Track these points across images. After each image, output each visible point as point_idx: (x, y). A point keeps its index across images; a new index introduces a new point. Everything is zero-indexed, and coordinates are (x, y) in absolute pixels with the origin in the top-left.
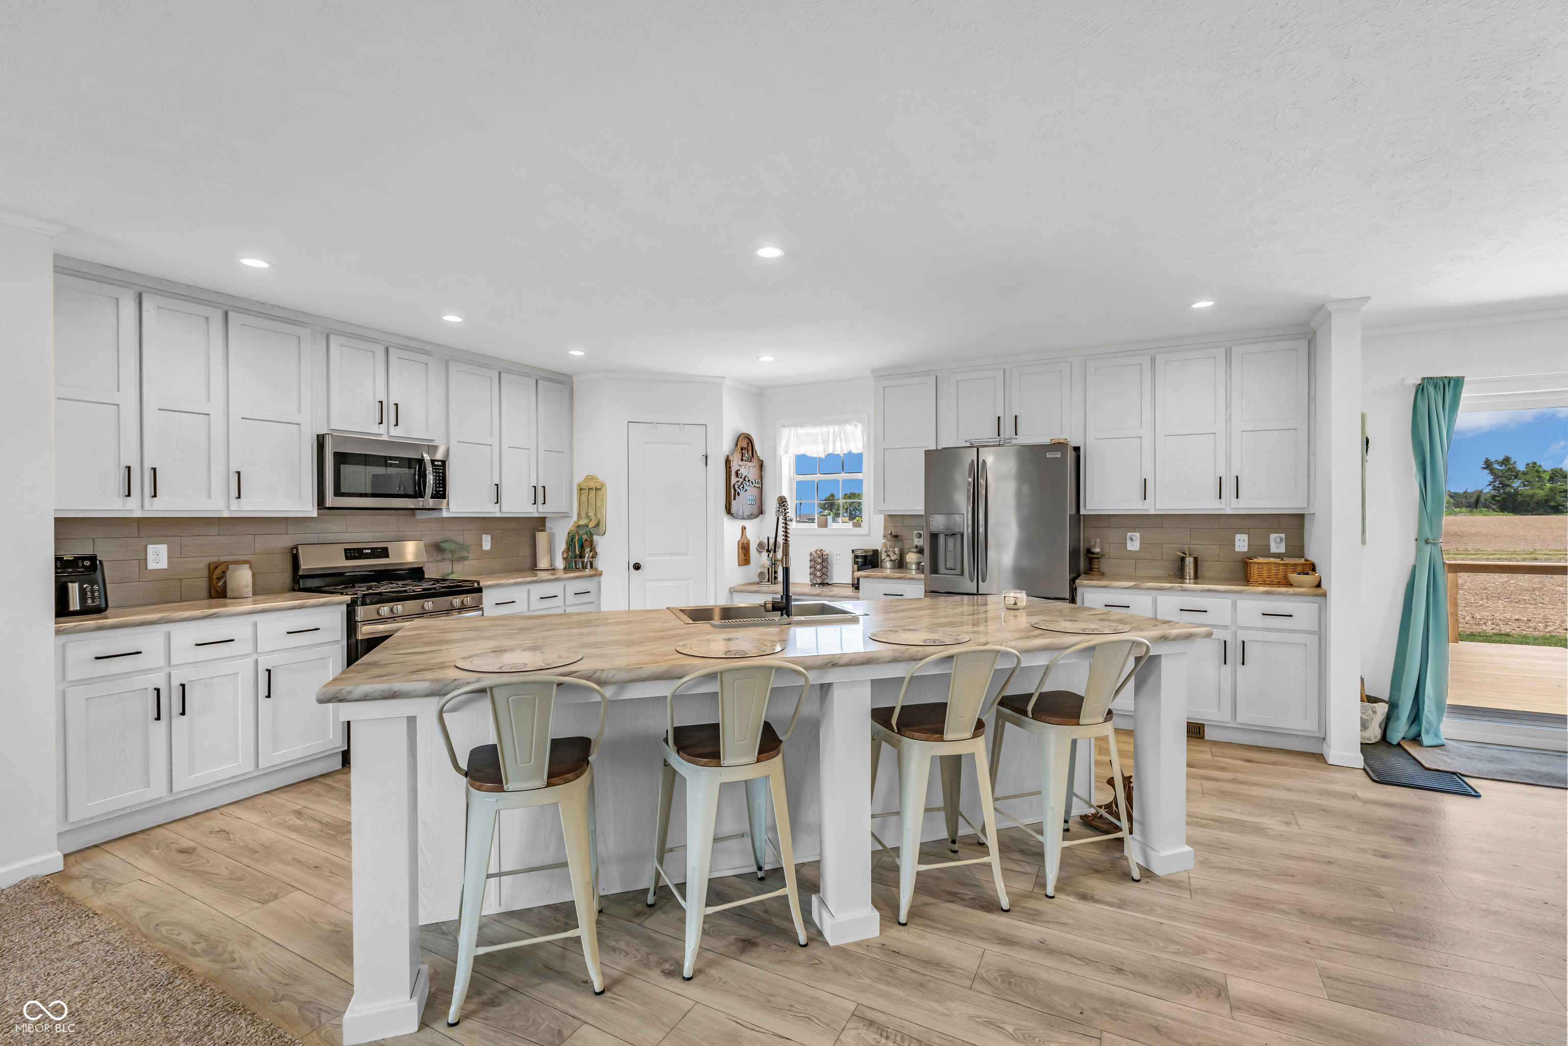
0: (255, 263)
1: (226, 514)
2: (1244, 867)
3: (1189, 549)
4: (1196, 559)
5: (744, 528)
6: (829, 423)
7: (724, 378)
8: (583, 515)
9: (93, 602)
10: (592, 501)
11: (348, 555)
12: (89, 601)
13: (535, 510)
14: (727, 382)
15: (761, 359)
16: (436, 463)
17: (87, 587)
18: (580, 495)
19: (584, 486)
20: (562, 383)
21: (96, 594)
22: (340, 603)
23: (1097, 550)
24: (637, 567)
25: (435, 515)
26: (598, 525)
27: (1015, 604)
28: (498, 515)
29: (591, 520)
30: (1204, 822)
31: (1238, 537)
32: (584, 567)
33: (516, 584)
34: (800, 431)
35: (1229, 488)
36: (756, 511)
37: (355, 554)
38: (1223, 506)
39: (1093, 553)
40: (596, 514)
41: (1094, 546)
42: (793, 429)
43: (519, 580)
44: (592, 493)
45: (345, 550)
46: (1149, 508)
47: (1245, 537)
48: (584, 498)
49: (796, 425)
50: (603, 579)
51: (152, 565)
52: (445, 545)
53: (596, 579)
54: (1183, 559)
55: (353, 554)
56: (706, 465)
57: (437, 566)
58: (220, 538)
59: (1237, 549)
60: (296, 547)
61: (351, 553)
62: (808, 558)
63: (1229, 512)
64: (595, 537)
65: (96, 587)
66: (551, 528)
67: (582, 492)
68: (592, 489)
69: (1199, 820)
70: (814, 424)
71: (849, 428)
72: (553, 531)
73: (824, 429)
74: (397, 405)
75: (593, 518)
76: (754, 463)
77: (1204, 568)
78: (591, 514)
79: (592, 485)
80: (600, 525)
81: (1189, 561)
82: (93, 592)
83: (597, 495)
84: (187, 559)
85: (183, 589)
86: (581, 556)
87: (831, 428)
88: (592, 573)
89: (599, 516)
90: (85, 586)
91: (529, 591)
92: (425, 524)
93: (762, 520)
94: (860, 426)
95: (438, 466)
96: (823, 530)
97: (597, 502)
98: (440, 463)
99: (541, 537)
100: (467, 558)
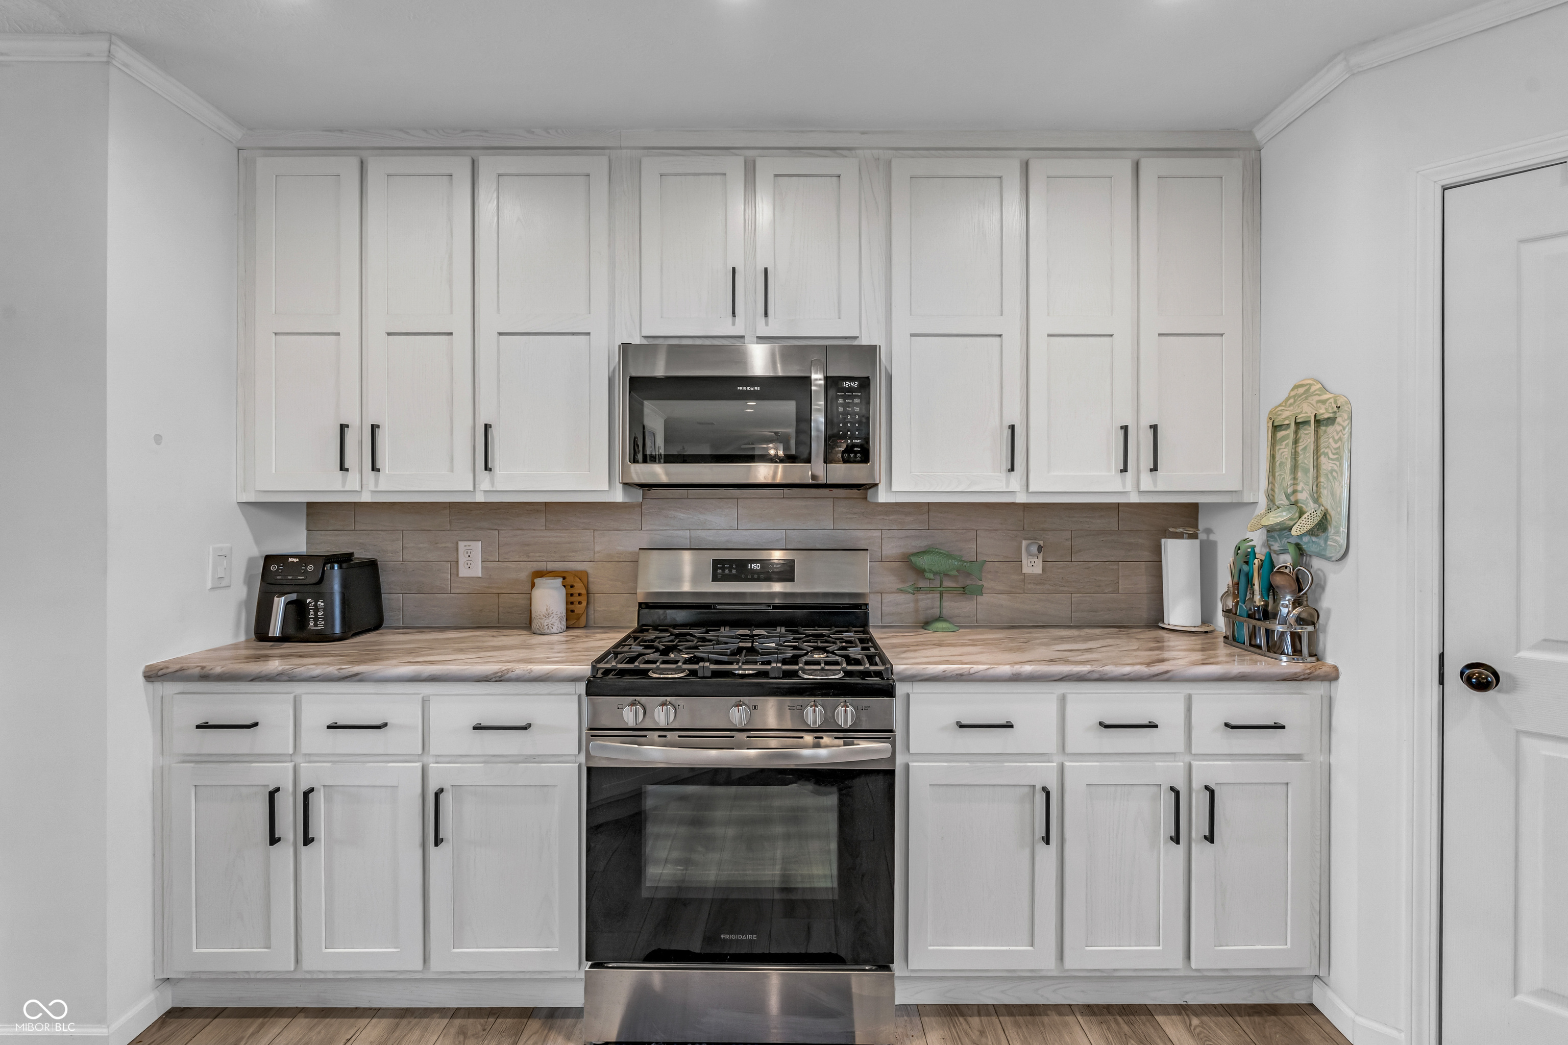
8: (1281, 500)
9: (316, 625)
10: (1306, 459)
11: (719, 571)
12: (312, 624)
13: (1129, 488)
16: (846, 384)
17: (310, 603)
18: (1274, 443)
19: (1286, 416)
20: (1224, 155)
21: (320, 614)
24: (1474, 678)
26: (1322, 526)
28: (1021, 498)
29: (1301, 513)
33: (1016, 679)
37: (730, 571)
40: (1316, 500)
44: (1307, 436)
45: (715, 562)
48: (1284, 452)
50: (1342, 689)
51: (464, 572)
52: (924, 562)
53: (1316, 690)
55: (727, 571)
57: (917, 601)
58: (548, 533)
61: (723, 569)
64: (1317, 563)
65: (321, 604)
66: (1209, 531)
67: (1280, 434)
68: (1306, 423)
72: (1212, 537)
74: (766, 272)
75: (1310, 507)
78: (1303, 496)
79: (1307, 411)
80: (1331, 530)
82: (316, 610)
83: (1322, 440)
85: (500, 609)
86: (1267, 614)
88: (1298, 667)
89: (1327, 498)
90: (308, 601)
91: (1063, 700)
92: (891, 517)
95: (850, 389)
97: (1323, 459)
98: (855, 385)
99: (1177, 555)
100: (980, 591)
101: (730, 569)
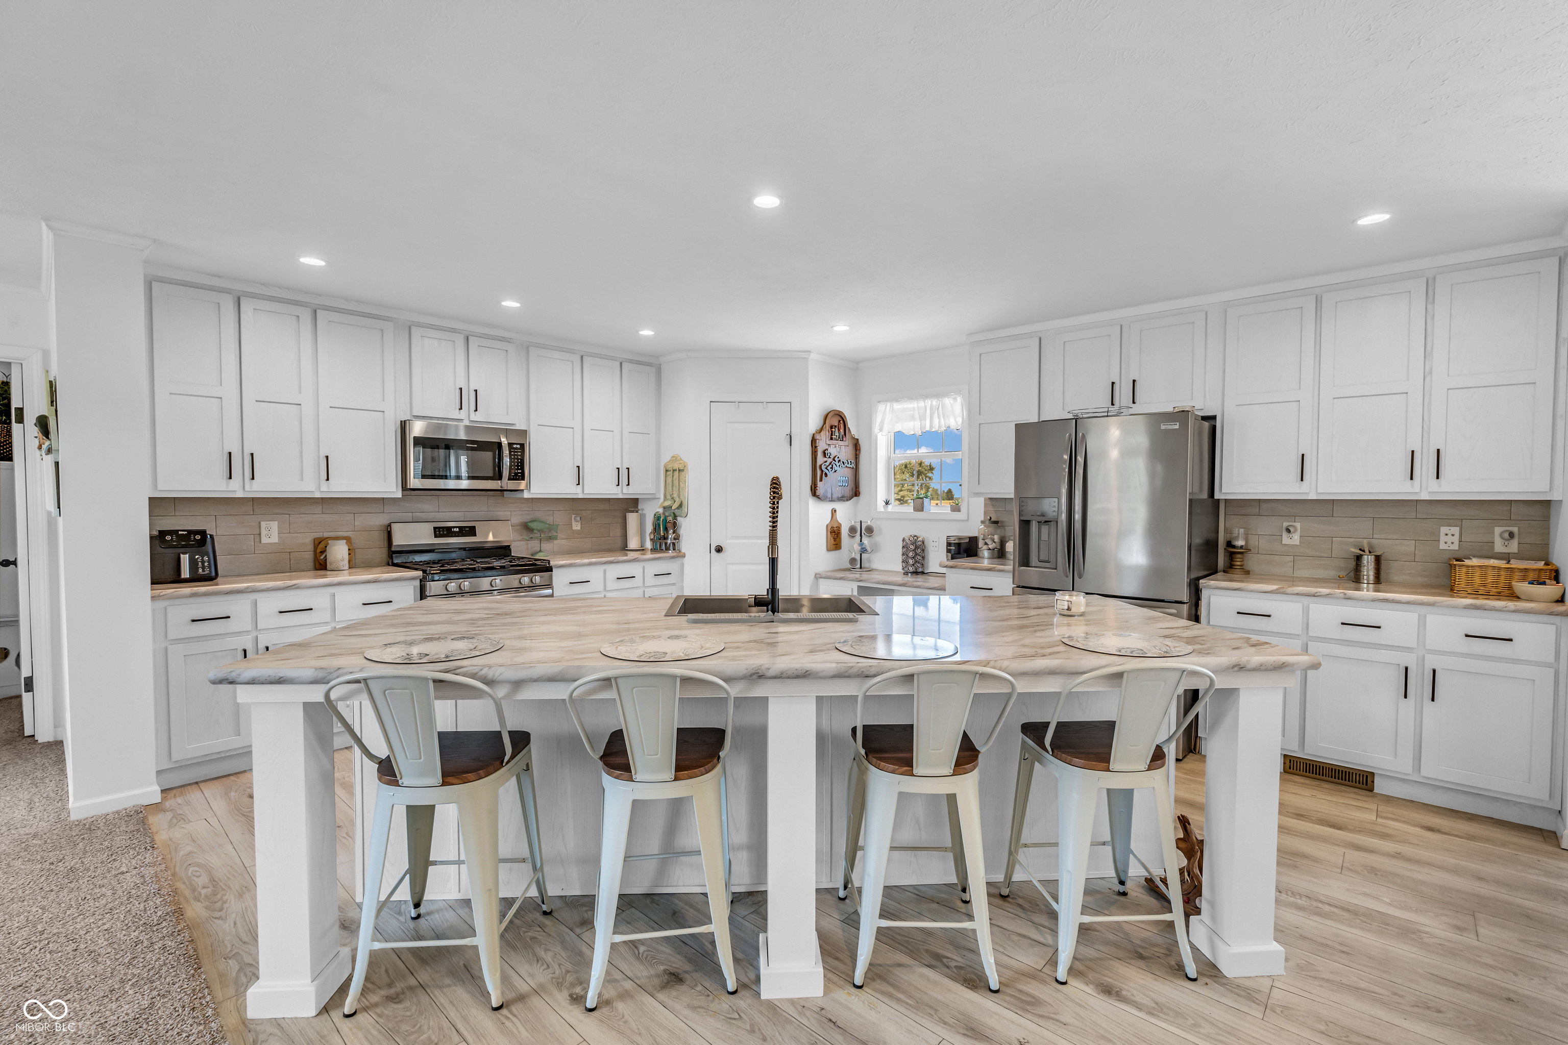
0: (312, 261)
1: (318, 495)
2: (1363, 985)
3: (1370, 545)
4: (1378, 559)
5: (834, 511)
6: (926, 397)
7: (810, 352)
8: (669, 497)
9: (203, 571)
10: (676, 483)
11: (438, 532)
12: (200, 570)
13: (619, 492)
14: (813, 356)
15: (835, 328)
16: (515, 446)
17: (198, 558)
18: (666, 476)
19: (670, 467)
20: (649, 365)
21: (206, 564)
22: (413, 579)
23: (1240, 543)
24: (719, 550)
25: (518, 495)
26: (681, 506)
27: (1069, 609)
28: (581, 496)
29: (675, 502)
30: (1327, 908)
31: (1444, 530)
32: (667, 549)
33: (590, 564)
34: (897, 406)
35: (1425, 466)
36: (848, 491)
38: (1417, 489)
39: (1234, 547)
40: (679, 497)
41: (1237, 538)
42: (889, 404)
43: (594, 560)
44: (676, 473)
45: (436, 528)
46: (1308, 491)
47: (1456, 530)
48: (669, 480)
49: (892, 400)
50: (686, 560)
51: (265, 540)
52: (532, 525)
53: (679, 561)
54: (1359, 558)
55: (441, 533)
56: (791, 445)
57: (527, 544)
58: (324, 515)
59: (1442, 546)
60: (390, 525)
61: (439, 531)
62: (901, 544)
63: (1425, 496)
64: (679, 518)
65: (206, 558)
66: (643, 510)
67: (668, 473)
68: (676, 470)
69: (1320, 905)
70: (911, 398)
71: (947, 401)
72: (644, 512)
73: (922, 404)
74: (476, 391)
75: (677, 499)
76: (847, 442)
77: (1391, 570)
78: (675, 496)
79: (676, 466)
80: (683, 507)
81: (1368, 562)
82: (203, 562)
83: (681, 476)
84: (294, 534)
85: (292, 561)
86: (665, 538)
87: (928, 402)
88: (675, 554)
89: (682, 497)
90: (197, 557)
91: (605, 571)
92: (516, 505)
93: (857, 503)
94: (959, 399)
95: (516, 448)
96: (919, 515)
97: (681, 483)
98: (519, 446)
99: (632, 518)
100: (556, 538)
101: (443, 531)
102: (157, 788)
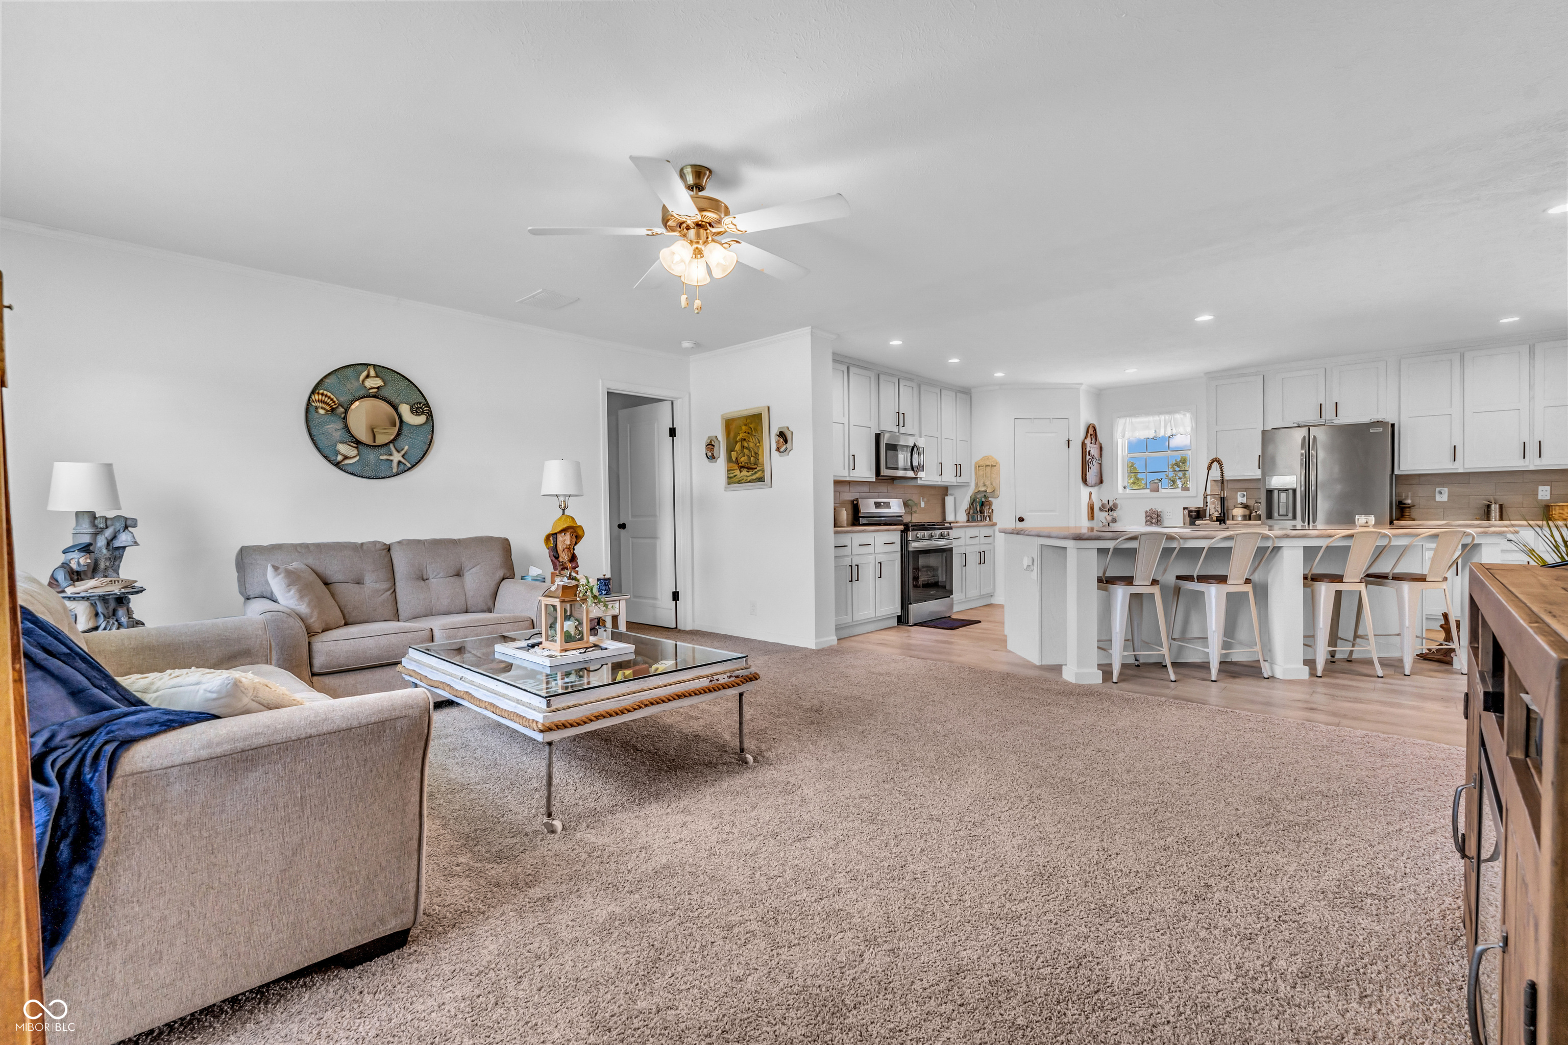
0: (896, 343)
1: (848, 479)
3: (1495, 499)
4: (1501, 507)
5: (1090, 493)
6: (1161, 413)
7: (1082, 384)
8: (982, 484)
10: (988, 474)
11: (876, 506)
13: (950, 481)
14: (1083, 388)
15: (1126, 371)
18: (978, 470)
20: (965, 394)
22: (900, 530)
23: (1409, 501)
24: (1020, 520)
25: (912, 483)
26: (994, 490)
29: (988, 488)
31: (1541, 488)
32: (985, 519)
34: (1134, 420)
35: (1532, 450)
36: (1098, 481)
38: (1527, 464)
39: (1405, 504)
40: (991, 484)
41: (1407, 497)
42: (1128, 419)
44: (988, 468)
45: (875, 503)
46: (1458, 467)
47: (1548, 488)
48: (982, 472)
49: (1130, 416)
50: (997, 527)
52: (909, 503)
53: (992, 528)
54: (1489, 506)
56: (1069, 447)
59: (1540, 497)
60: (857, 500)
62: (1144, 515)
63: (1532, 468)
64: (991, 499)
66: (960, 493)
67: (981, 468)
68: (988, 466)
70: (1148, 414)
71: (1178, 416)
72: (955, 496)
73: (1157, 418)
74: (904, 414)
76: (1097, 446)
77: (1508, 511)
78: (987, 483)
79: (988, 463)
80: (997, 491)
81: (1495, 508)
83: (992, 470)
86: (981, 512)
87: (1162, 417)
88: (991, 523)
89: (994, 484)
91: (965, 532)
94: (1188, 415)
95: (922, 451)
96: (1155, 494)
97: (992, 474)
99: (949, 500)
100: (916, 512)
101: (878, 505)
102: (835, 638)
